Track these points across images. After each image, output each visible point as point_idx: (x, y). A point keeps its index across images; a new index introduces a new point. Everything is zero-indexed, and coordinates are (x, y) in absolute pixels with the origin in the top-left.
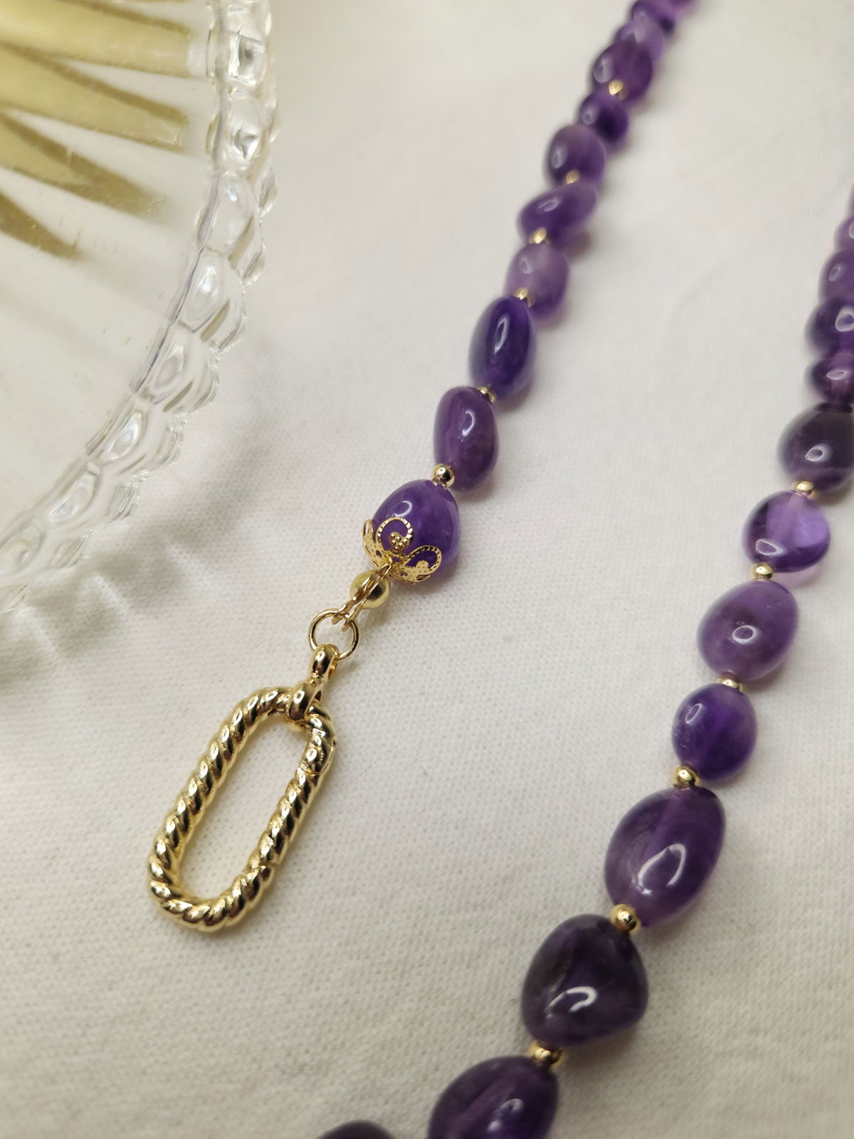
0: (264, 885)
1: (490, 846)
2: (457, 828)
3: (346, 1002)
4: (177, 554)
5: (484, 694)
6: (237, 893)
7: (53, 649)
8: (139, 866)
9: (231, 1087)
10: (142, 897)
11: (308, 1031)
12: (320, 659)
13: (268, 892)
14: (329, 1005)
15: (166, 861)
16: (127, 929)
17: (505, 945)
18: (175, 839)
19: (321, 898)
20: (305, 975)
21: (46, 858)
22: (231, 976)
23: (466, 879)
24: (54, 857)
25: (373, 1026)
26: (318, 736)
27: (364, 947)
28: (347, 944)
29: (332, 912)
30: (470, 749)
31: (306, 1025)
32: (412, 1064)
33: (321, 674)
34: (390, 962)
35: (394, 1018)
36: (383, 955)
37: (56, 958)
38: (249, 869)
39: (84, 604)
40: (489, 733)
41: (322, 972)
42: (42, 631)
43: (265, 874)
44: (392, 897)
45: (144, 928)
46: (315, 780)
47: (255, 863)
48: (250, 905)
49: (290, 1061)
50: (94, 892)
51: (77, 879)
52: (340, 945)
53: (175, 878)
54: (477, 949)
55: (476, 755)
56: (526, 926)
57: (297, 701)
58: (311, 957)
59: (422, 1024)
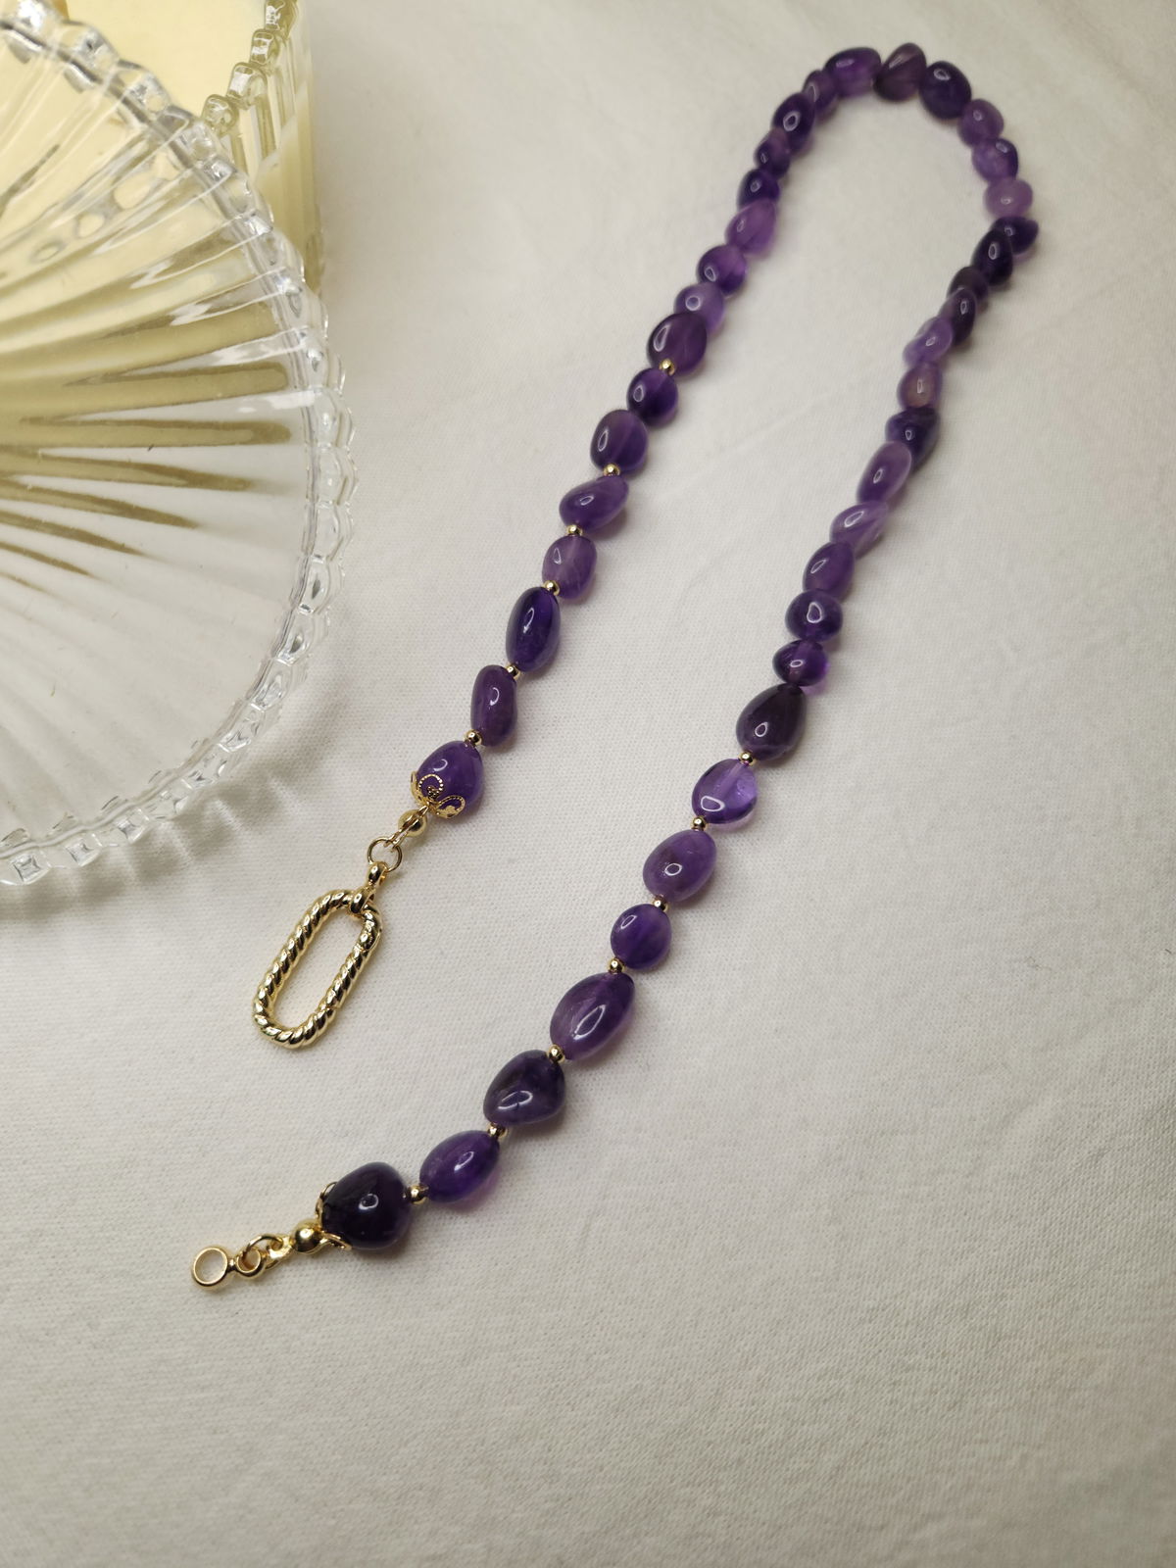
0: (329, 1020)
1: (480, 1003)
2: (460, 991)
3: (377, 1095)
4: (275, 785)
5: (489, 900)
6: (310, 1025)
7: (187, 854)
8: (246, 1005)
9: (301, 1142)
10: (248, 1025)
11: (352, 1111)
12: (374, 871)
13: (331, 1025)
14: (366, 1096)
15: (265, 1002)
16: (238, 1045)
17: (483, 1067)
18: (271, 990)
19: (366, 1031)
20: (352, 1078)
21: (184, 997)
22: (304, 1077)
23: (462, 1024)
24: (190, 997)
25: (394, 1111)
26: (370, 925)
27: (392, 1062)
28: (381, 1059)
29: (372, 1040)
30: (475, 937)
31: (351, 1108)
32: (416, 1134)
33: (374, 882)
34: (407, 1073)
35: (407, 1107)
36: (404, 1067)
37: (192, 1060)
38: (319, 1009)
39: (208, 821)
40: (489, 927)
41: (363, 1077)
42: (179, 840)
43: (329, 1013)
44: (412, 1032)
45: (249, 1044)
46: (366, 954)
47: (323, 1007)
48: (319, 1033)
49: (340, 1129)
50: (217, 1020)
51: (205, 1011)
52: (376, 1060)
53: (271, 1014)
54: (464, 1067)
55: (478, 942)
56: (498, 1056)
57: (356, 901)
58: (357, 1066)
59: (424, 1112)
